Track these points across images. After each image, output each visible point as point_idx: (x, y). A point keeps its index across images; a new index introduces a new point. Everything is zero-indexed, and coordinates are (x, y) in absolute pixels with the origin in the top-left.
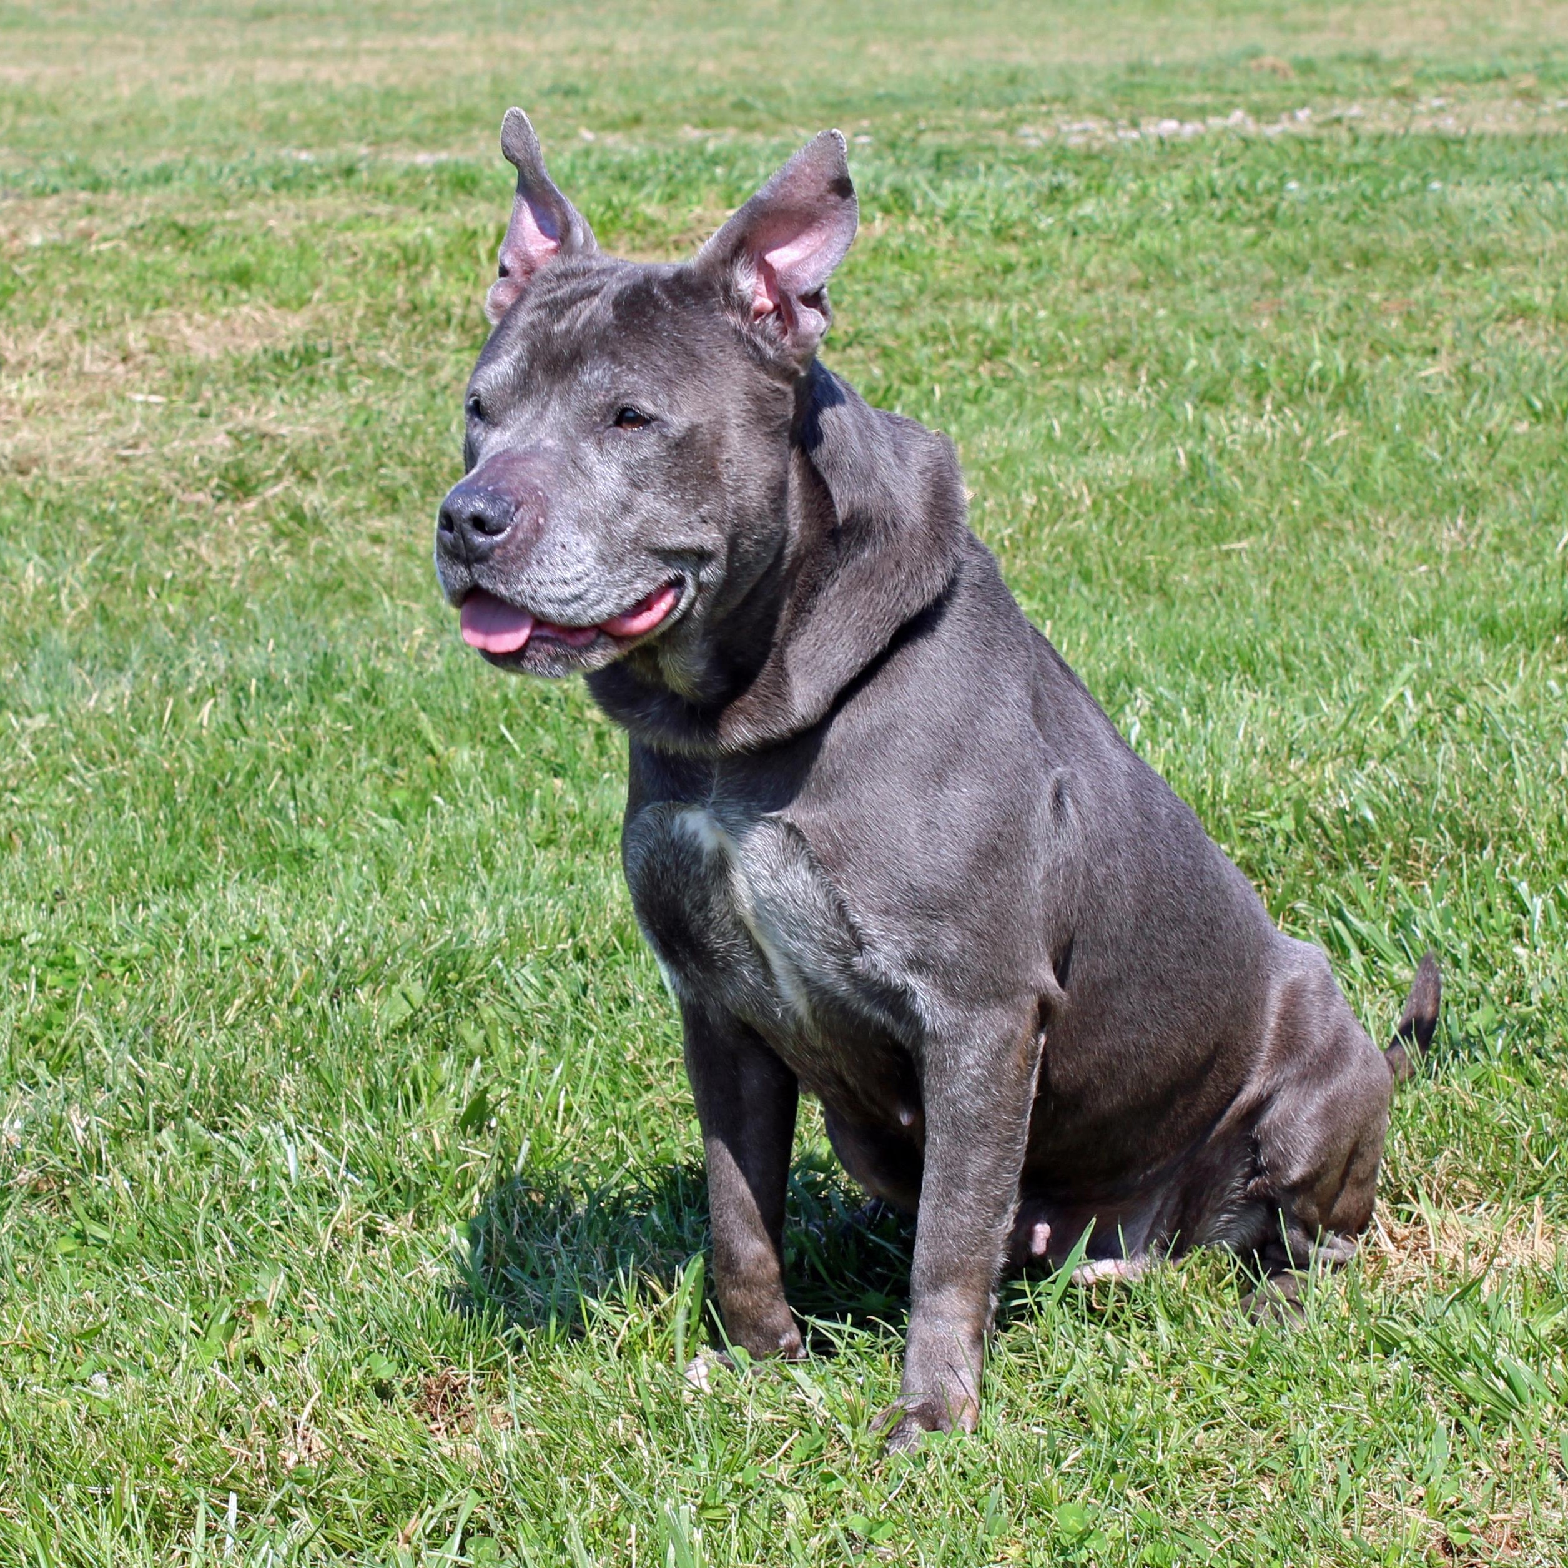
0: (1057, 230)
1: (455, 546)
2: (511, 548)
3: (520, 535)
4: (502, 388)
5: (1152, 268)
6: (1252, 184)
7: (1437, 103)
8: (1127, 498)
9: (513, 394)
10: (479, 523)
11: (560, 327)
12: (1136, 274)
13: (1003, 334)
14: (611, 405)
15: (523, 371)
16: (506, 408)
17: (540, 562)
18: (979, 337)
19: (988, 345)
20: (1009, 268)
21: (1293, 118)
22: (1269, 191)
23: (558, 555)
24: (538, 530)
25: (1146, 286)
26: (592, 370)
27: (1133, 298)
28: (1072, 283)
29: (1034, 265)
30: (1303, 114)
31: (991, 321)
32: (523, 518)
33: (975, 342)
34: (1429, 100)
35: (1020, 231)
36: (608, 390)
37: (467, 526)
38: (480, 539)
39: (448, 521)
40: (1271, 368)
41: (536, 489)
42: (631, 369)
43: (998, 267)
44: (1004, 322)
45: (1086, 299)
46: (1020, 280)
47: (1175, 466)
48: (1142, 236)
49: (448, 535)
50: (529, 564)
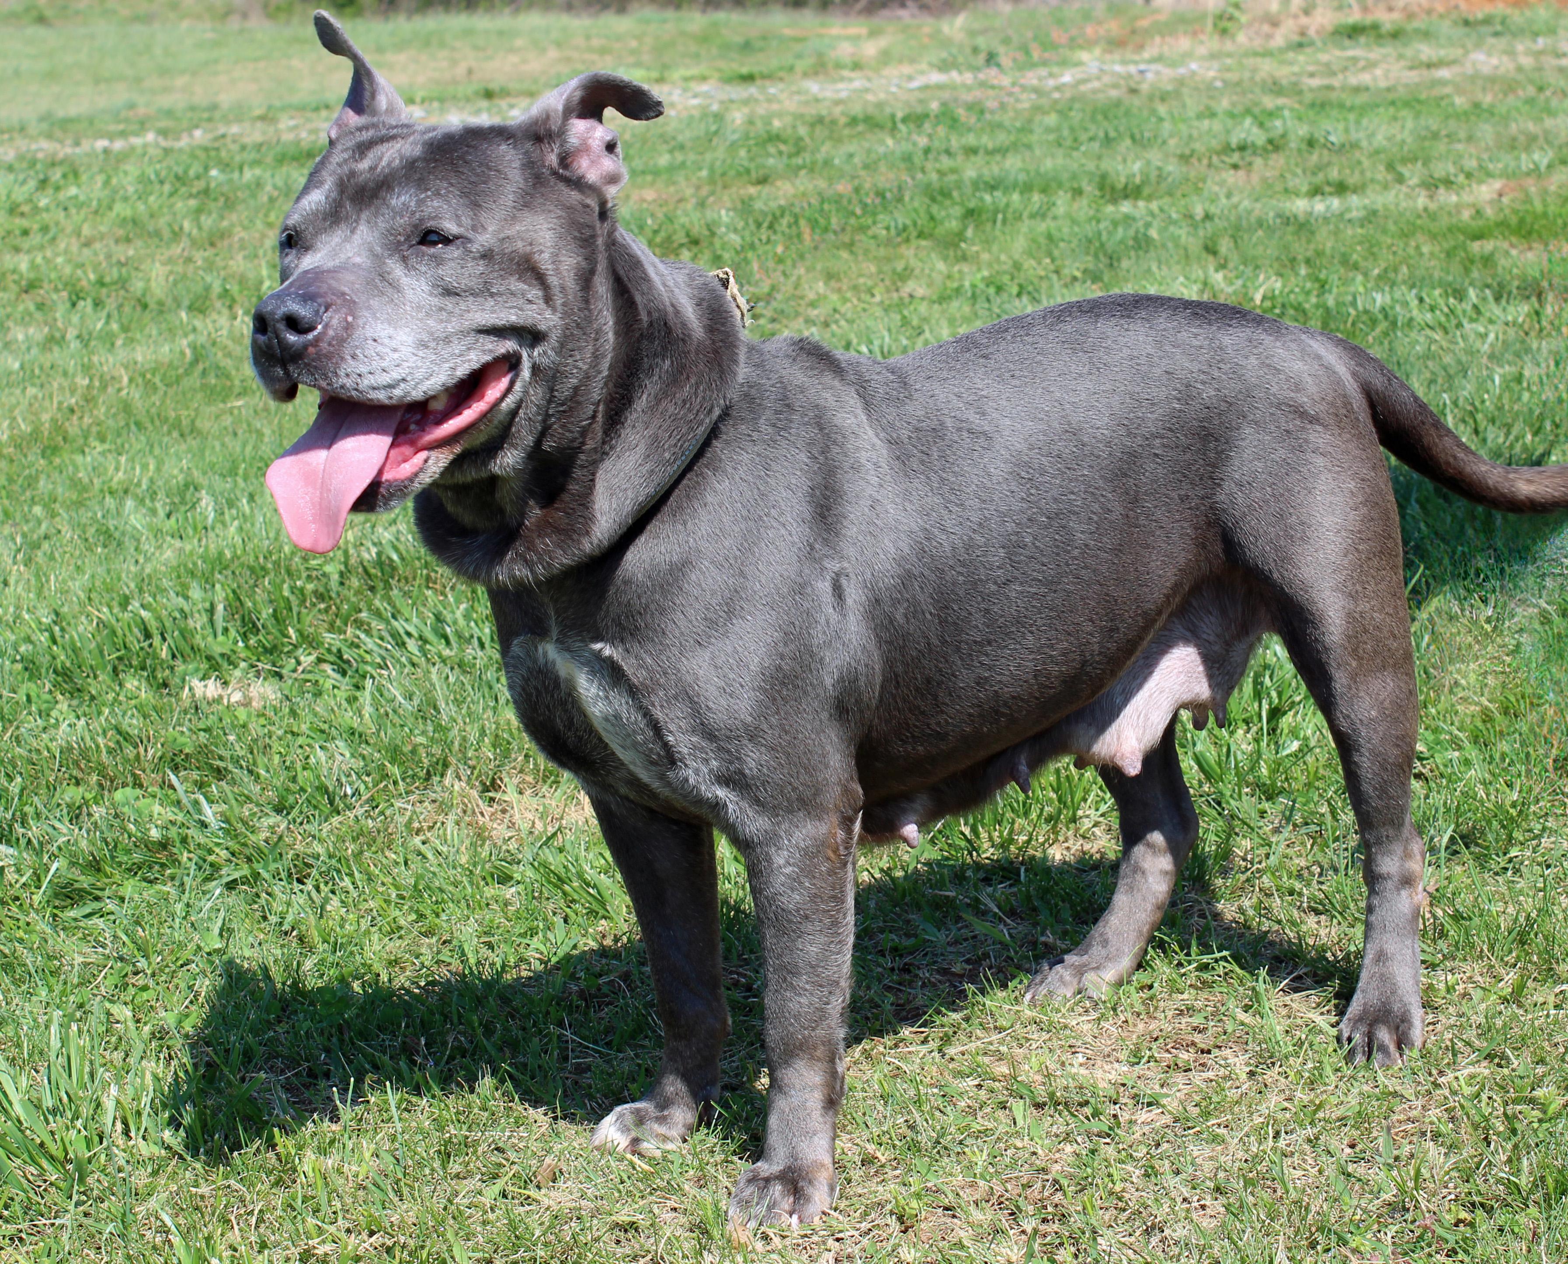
0: (53, 207)
1: (269, 346)
2: (324, 345)
3: (331, 333)
4: (315, 214)
5: (130, 226)
6: (186, 172)
7: (292, 123)
8: (154, 375)
9: (324, 219)
10: (293, 323)
11: (364, 165)
12: (121, 232)
13: (32, 276)
14: (416, 226)
15: (335, 200)
16: (317, 233)
17: (354, 357)
18: (16, 277)
19: (24, 283)
20: (25, 233)
21: (191, 136)
22: (198, 177)
23: (371, 349)
24: (348, 327)
25: (128, 240)
26: (399, 195)
27: (121, 248)
28: (74, 240)
29: (45, 229)
30: (198, 133)
31: (24, 267)
32: (334, 319)
33: (15, 282)
34: (285, 123)
35: (26, 208)
36: (413, 213)
37: (281, 326)
38: (292, 338)
39: (262, 323)
40: (234, 288)
41: (344, 294)
42: (437, 194)
43: (17, 232)
44: (33, 266)
45: (86, 251)
46: (36, 239)
47: (182, 353)
48: (118, 207)
49: (262, 338)
50: (343, 359)
